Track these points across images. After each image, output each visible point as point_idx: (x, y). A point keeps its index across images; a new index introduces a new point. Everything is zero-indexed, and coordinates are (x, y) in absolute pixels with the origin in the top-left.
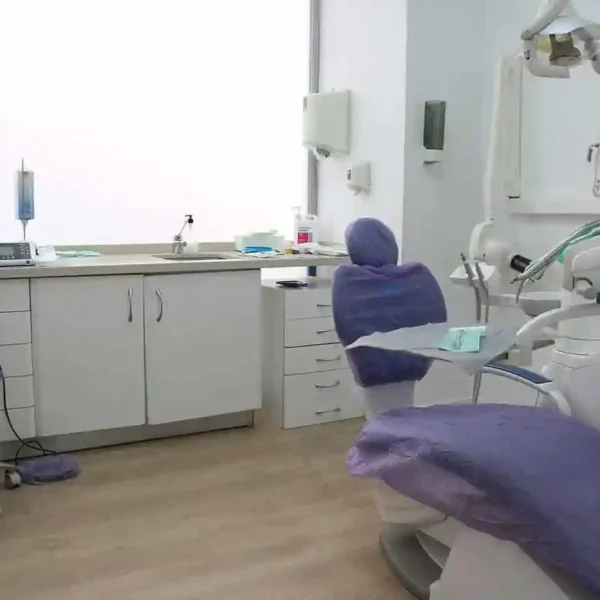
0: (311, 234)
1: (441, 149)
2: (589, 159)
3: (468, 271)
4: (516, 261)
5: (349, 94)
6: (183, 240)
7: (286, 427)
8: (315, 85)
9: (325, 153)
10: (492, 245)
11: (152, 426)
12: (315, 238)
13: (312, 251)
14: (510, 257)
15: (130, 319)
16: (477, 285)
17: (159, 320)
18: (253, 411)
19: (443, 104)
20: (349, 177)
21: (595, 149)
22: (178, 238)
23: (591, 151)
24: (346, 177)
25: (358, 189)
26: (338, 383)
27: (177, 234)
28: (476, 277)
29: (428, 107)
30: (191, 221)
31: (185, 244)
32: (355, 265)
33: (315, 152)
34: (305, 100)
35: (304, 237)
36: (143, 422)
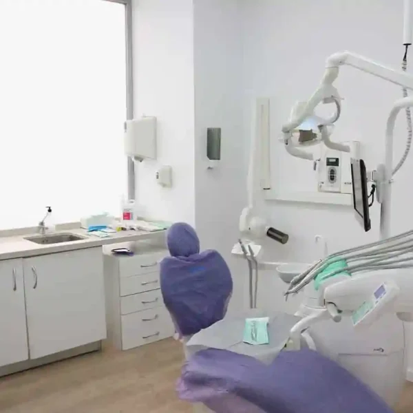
0: (132, 214)
1: (219, 159)
2: (315, 169)
3: (244, 249)
4: (270, 232)
5: (155, 120)
6: (46, 225)
7: (124, 349)
8: (131, 114)
9: (140, 159)
10: (254, 222)
11: (33, 360)
12: (135, 217)
13: (135, 228)
14: (266, 230)
15: (15, 289)
16: (250, 259)
17: (34, 288)
18: (101, 341)
19: (219, 130)
20: (158, 177)
21: (317, 162)
22: (42, 224)
23: (315, 164)
24: (155, 177)
25: (164, 185)
26: (156, 316)
27: (41, 221)
28: (249, 254)
29: (210, 132)
30: (50, 211)
31: (47, 228)
32: (174, 257)
33: (133, 159)
34: (125, 124)
35: (127, 216)
36: (27, 358)
